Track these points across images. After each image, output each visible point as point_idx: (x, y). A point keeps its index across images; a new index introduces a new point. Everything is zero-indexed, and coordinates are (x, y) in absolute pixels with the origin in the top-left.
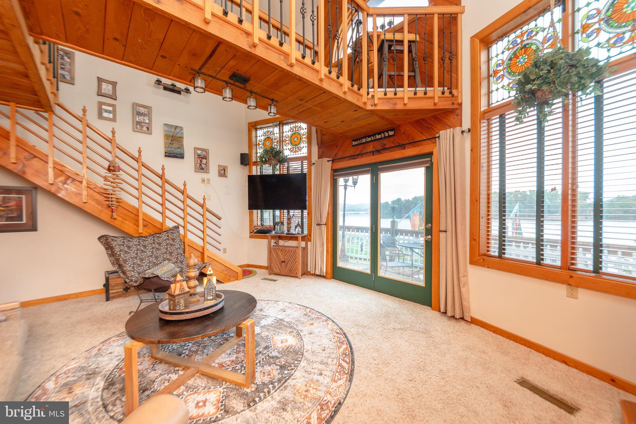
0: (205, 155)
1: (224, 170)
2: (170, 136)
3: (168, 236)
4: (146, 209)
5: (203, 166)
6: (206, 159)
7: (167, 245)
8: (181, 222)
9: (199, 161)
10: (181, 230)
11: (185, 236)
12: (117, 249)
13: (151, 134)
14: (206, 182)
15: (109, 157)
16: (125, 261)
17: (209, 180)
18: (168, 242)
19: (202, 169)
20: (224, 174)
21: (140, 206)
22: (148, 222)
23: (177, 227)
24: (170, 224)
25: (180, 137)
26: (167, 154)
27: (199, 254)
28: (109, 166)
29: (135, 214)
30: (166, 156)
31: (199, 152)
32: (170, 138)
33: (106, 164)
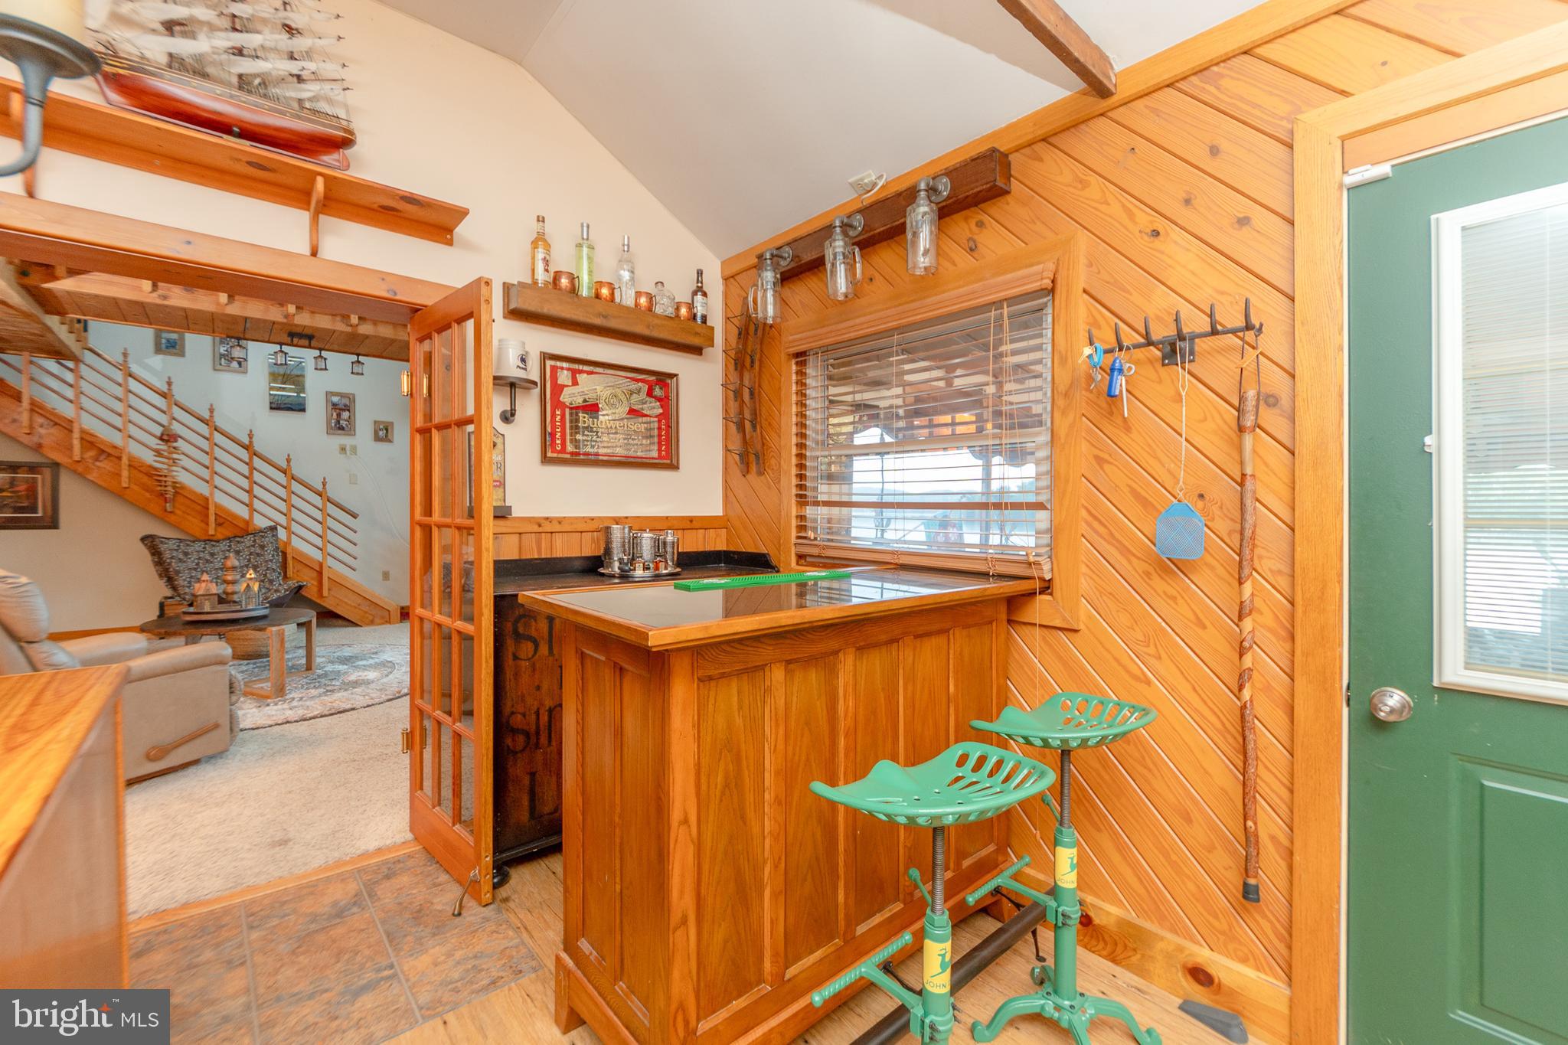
0: (348, 403)
1: (387, 430)
2: (279, 375)
3: (254, 541)
4: (220, 498)
5: (343, 423)
6: (349, 410)
7: (251, 554)
8: (282, 520)
9: (335, 414)
10: (282, 534)
11: (288, 543)
12: (167, 555)
13: (247, 372)
14: (348, 452)
15: (163, 419)
16: (178, 572)
17: (354, 449)
18: (253, 550)
19: (342, 428)
20: (387, 436)
21: (212, 494)
22: (224, 519)
23: (273, 529)
24: (261, 522)
25: (298, 376)
26: (273, 406)
27: (315, 574)
28: (162, 435)
29: (202, 505)
30: (271, 408)
31: (335, 399)
32: (280, 378)
33: (158, 430)
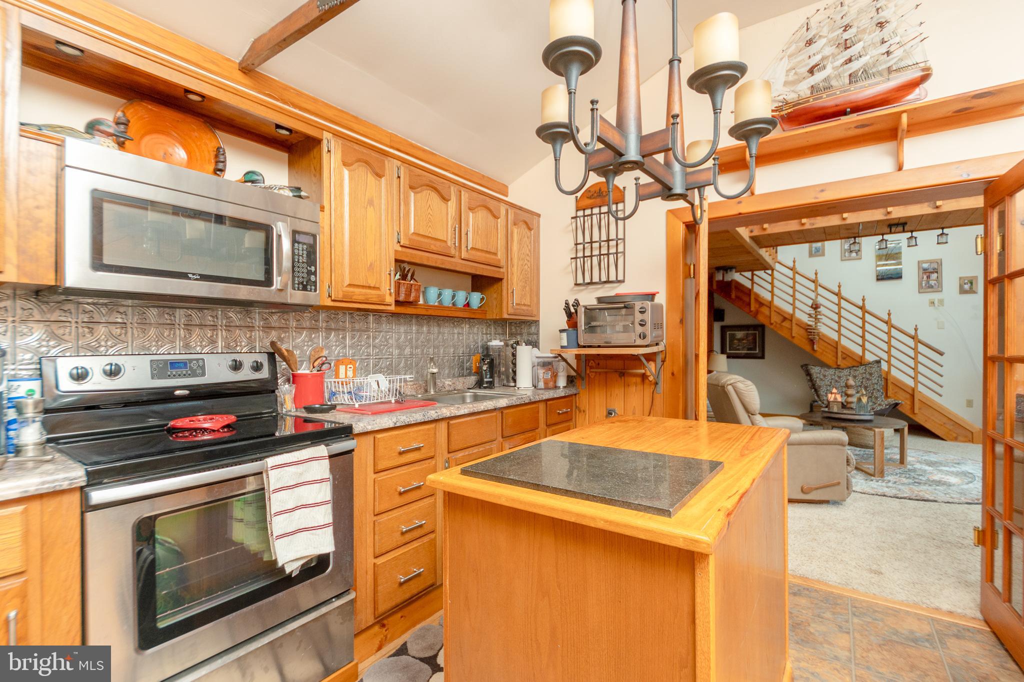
0: (936, 267)
1: (972, 284)
2: (883, 255)
3: (865, 370)
4: (844, 342)
5: (932, 283)
6: (937, 272)
7: (863, 378)
8: (885, 356)
9: (925, 277)
10: (884, 366)
11: (888, 372)
12: (814, 376)
13: (861, 259)
14: (936, 305)
15: (813, 295)
16: (820, 387)
17: (941, 302)
18: (864, 375)
19: (931, 287)
20: (971, 289)
21: (839, 338)
22: (848, 355)
23: (878, 362)
24: (870, 358)
25: (897, 254)
26: (879, 277)
27: (908, 396)
28: (812, 305)
29: (836, 345)
30: (878, 280)
31: (925, 266)
32: (884, 257)
33: (810, 302)
